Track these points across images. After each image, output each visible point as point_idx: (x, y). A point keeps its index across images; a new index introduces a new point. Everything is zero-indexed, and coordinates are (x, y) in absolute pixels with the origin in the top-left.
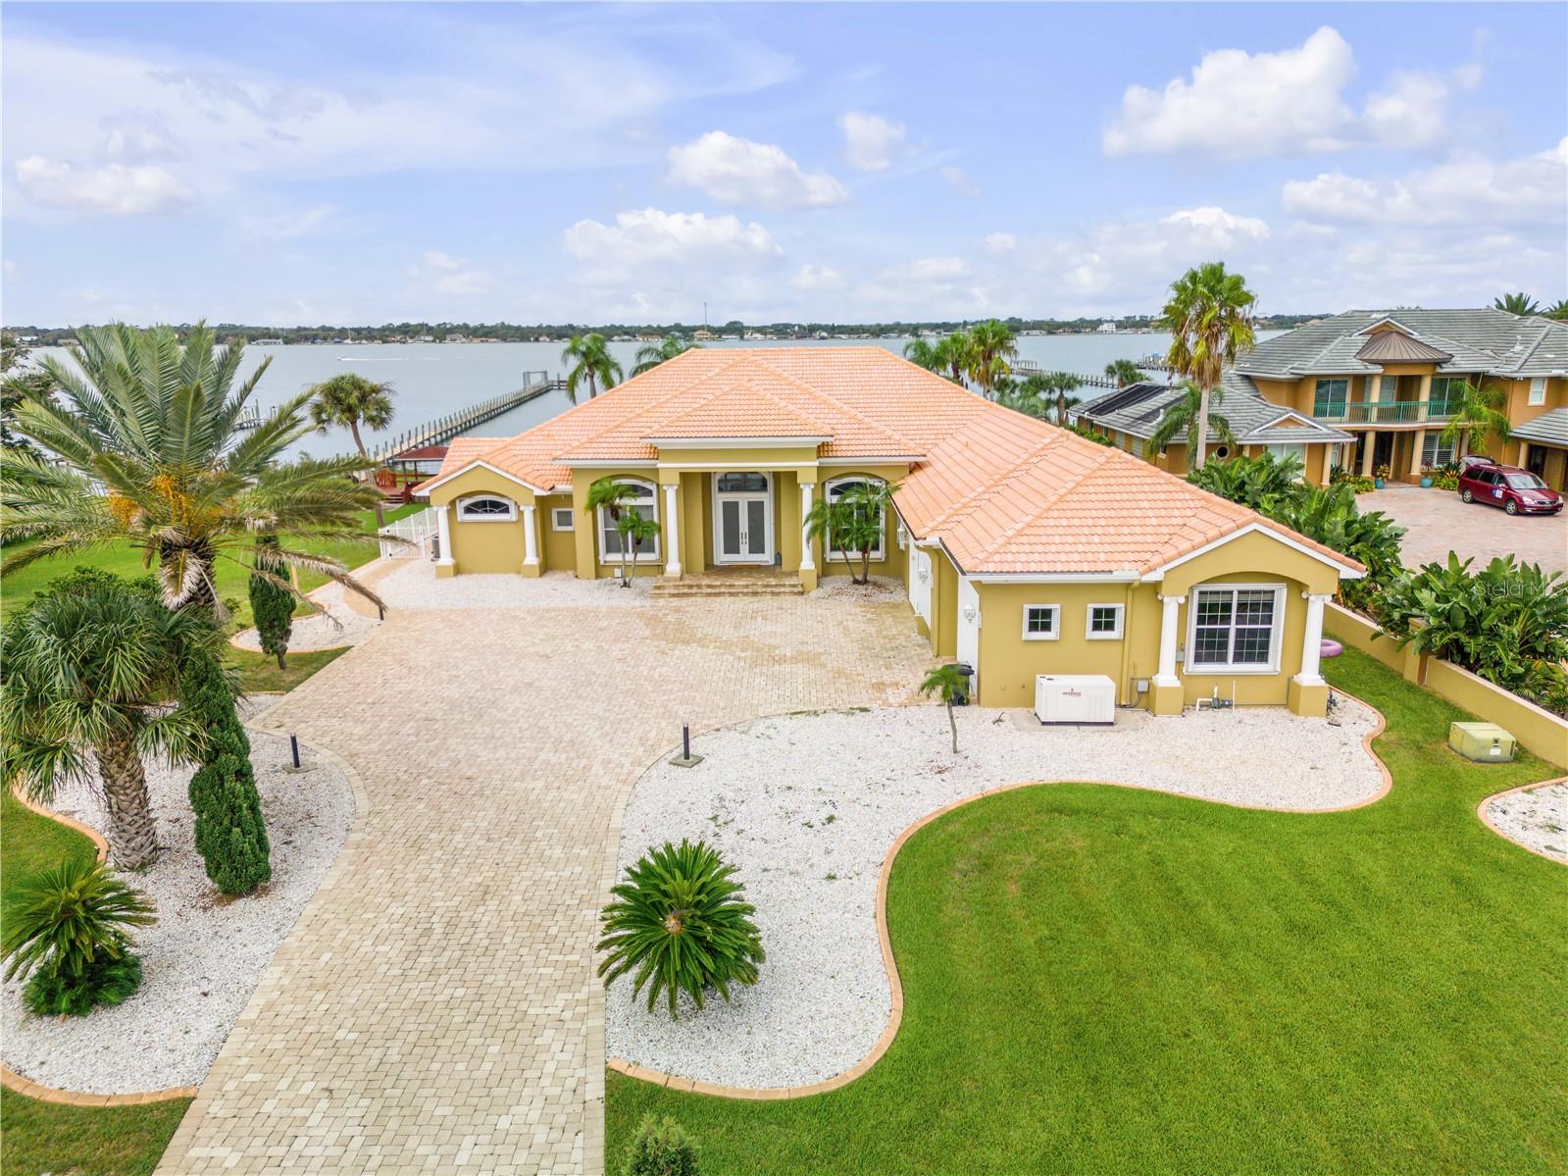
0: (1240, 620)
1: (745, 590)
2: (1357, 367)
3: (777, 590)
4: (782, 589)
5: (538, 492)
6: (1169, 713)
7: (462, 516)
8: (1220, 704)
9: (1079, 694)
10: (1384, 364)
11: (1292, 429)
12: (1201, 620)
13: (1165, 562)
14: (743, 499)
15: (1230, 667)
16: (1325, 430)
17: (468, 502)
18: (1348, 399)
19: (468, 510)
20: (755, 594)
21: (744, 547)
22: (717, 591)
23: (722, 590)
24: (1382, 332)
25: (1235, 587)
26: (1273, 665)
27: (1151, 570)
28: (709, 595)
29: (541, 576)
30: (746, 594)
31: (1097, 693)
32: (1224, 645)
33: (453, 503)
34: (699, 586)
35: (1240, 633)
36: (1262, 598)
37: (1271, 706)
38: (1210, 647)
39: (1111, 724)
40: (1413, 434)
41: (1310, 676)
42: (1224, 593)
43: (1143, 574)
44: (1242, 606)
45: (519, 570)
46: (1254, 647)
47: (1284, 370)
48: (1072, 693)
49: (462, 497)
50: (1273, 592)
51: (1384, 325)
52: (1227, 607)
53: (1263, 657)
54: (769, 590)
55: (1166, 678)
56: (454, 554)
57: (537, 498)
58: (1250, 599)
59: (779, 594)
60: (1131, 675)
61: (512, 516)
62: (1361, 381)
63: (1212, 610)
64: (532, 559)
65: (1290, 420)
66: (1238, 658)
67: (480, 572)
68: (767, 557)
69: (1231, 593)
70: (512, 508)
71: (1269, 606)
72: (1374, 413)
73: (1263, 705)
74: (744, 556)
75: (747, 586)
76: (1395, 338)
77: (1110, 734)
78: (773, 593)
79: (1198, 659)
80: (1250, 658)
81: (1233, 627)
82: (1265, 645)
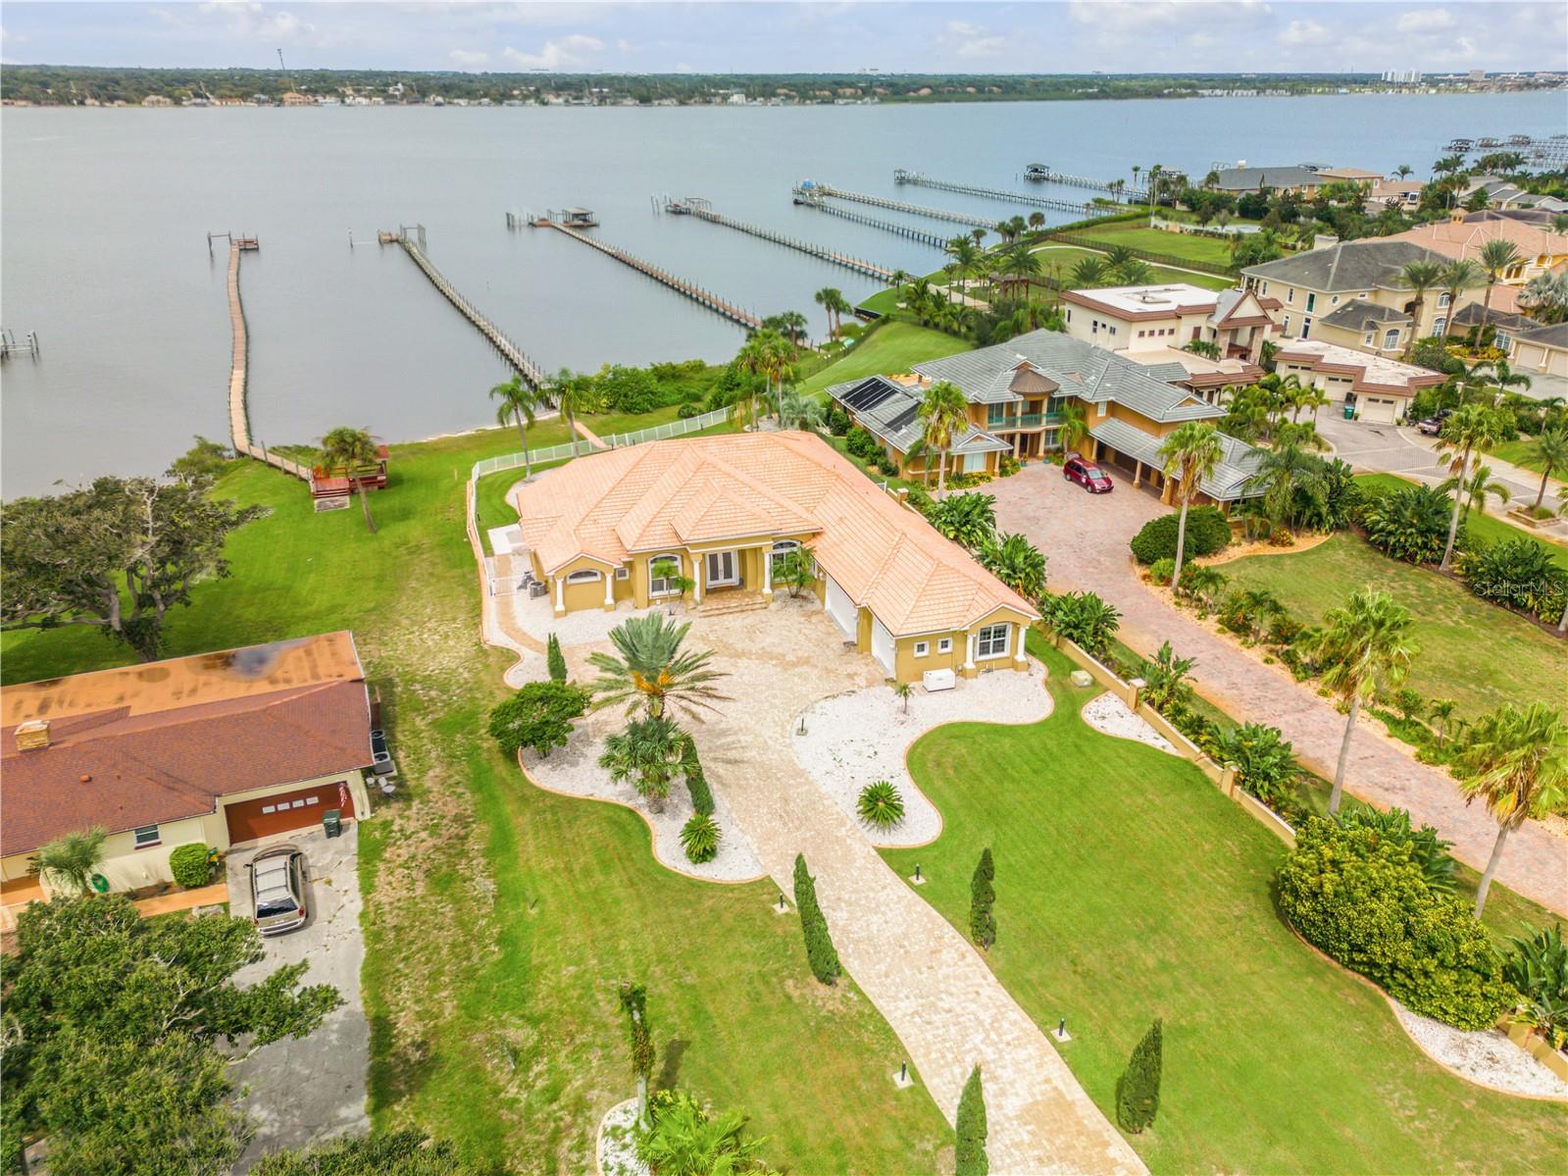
0: (995, 638)
2: (1009, 397)
3: (750, 607)
4: (756, 606)
5: (615, 565)
6: (972, 678)
8: (988, 671)
9: (941, 678)
10: (1024, 394)
11: (979, 441)
12: (981, 640)
13: (970, 622)
15: (992, 656)
16: (996, 443)
18: (1005, 414)
19: (572, 577)
20: (742, 611)
21: (721, 575)
22: (722, 611)
25: (993, 626)
26: (1005, 654)
27: (964, 625)
29: (615, 609)
32: (989, 648)
33: (566, 577)
35: (994, 642)
36: (1003, 629)
37: (1006, 669)
38: (984, 649)
39: (954, 688)
40: (1039, 434)
41: (1021, 657)
42: (989, 629)
43: (962, 628)
44: (995, 633)
45: (602, 605)
47: (970, 396)
48: (938, 677)
50: (1008, 626)
51: (1024, 364)
52: (990, 633)
53: (1004, 651)
55: (969, 665)
56: (565, 604)
57: (614, 568)
58: (998, 629)
59: (755, 609)
61: (599, 578)
62: (1012, 405)
63: (985, 634)
64: (609, 600)
65: (978, 438)
66: (994, 652)
67: (580, 611)
68: (735, 580)
70: (599, 574)
71: (1005, 632)
72: (1019, 422)
73: (1003, 669)
74: (722, 581)
75: (737, 607)
76: (1030, 377)
78: (752, 610)
79: (980, 654)
80: (998, 652)
81: (992, 640)
82: (1004, 646)
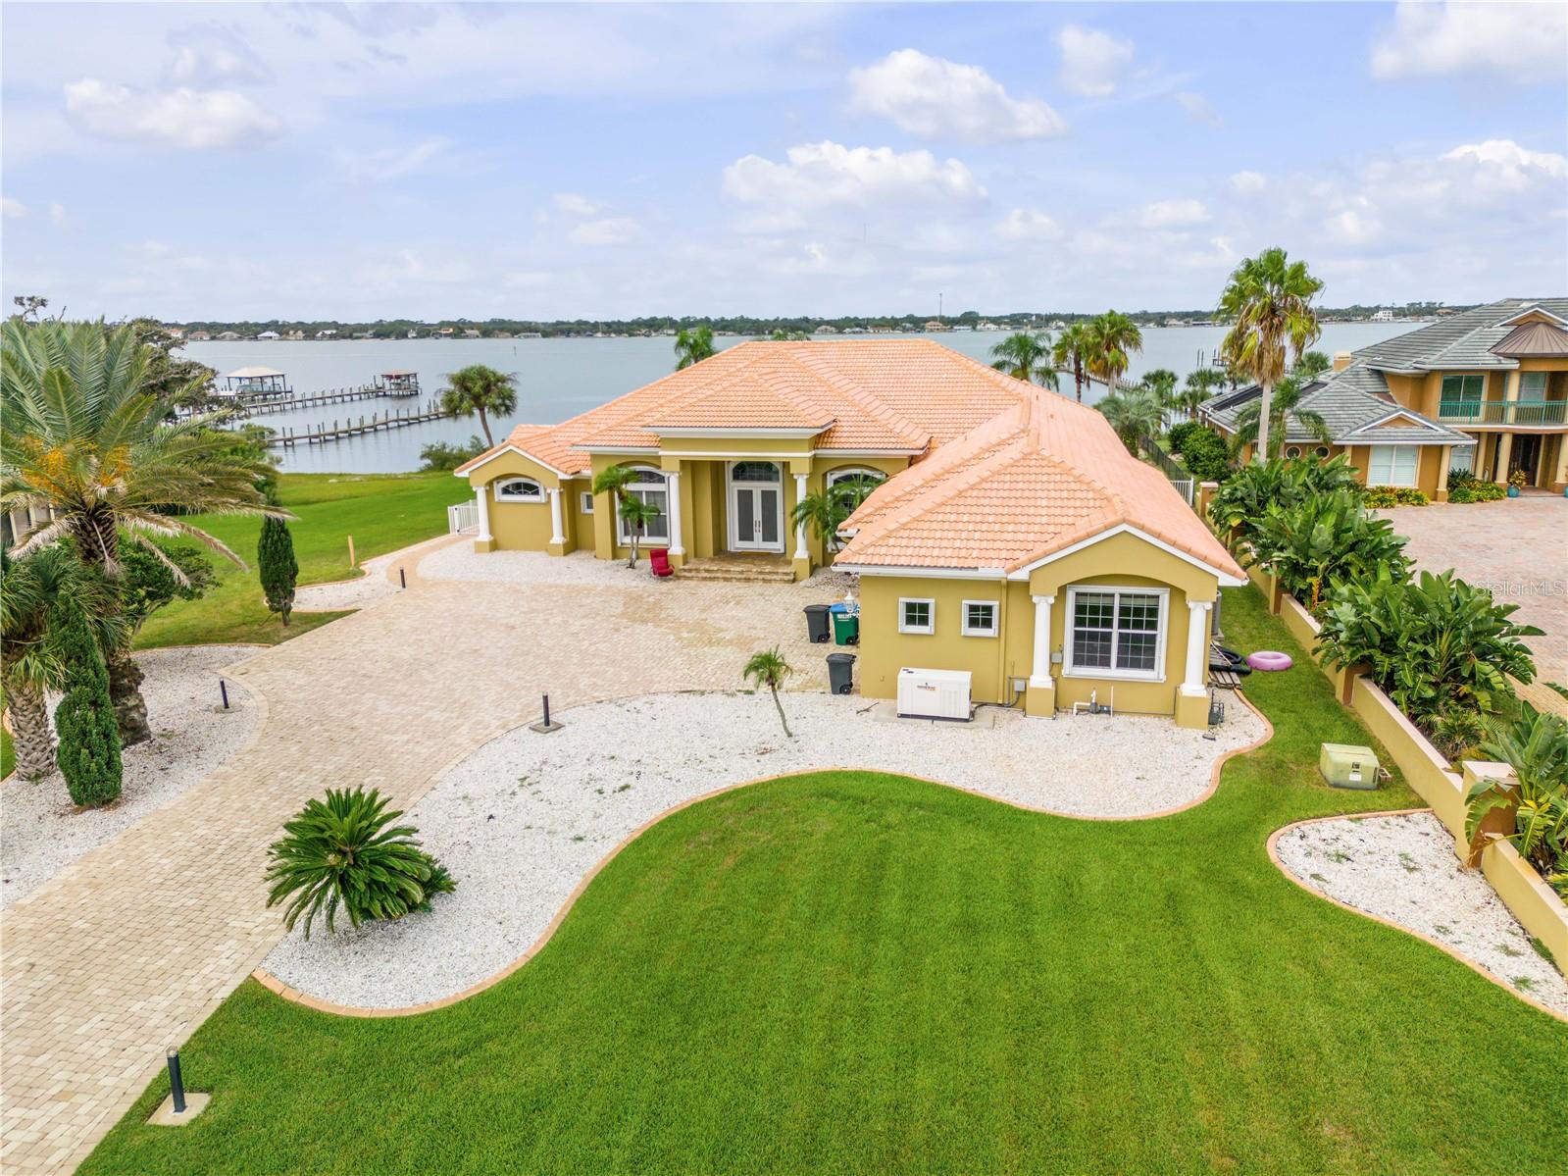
0: (1123, 624)
1: (740, 576)
2: (1490, 362)
3: (768, 577)
4: (775, 577)
5: (563, 476)
6: (1039, 714)
7: (499, 496)
8: (1098, 709)
9: (933, 688)
10: (1522, 358)
11: (1403, 429)
12: (1079, 622)
13: (1031, 561)
14: (757, 488)
15: (1113, 672)
16: (1442, 431)
17: (504, 483)
18: (1484, 396)
19: (506, 491)
20: (748, 580)
21: (758, 535)
22: (713, 575)
23: (719, 575)
24: (1529, 322)
25: (1117, 590)
26: (1157, 674)
27: (1016, 568)
28: (705, 579)
29: (565, 554)
30: (739, 580)
31: (951, 689)
32: (1107, 650)
33: (490, 484)
34: (697, 570)
35: (1123, 638)
36: (1145, 603)
37: (1156, 715)
38: (1089, 650)
39: (967, 721)
40: (1561, 437)
41: (1194, 686)
42: (1105, 595)
43: (1009, 572)
44: (1124, 611)
45: (549, 550)
46: (1139, 653)
47: (1408, 364)
48: (927, 687)
49: (499, 478)
50: (1158, 597)
51: (1533, 315)
52: (1108, 610)
53: (1150, 665)
54: (761, 577)
55: (1040, 679)
56: (492, 531)
57: (561, 481)
58: (1132, 603)
59: (770, 581)
60: (1009, 673)
61: (541, 498)
62: (1500, 377)
63: (1091, 614)
64: (558, 539)
65: (1400, 419)
66: (1121, 664)
67: (515, 549)
68: (777, 547)
69: (1112, 595)
70: (541, 491)
71: (1153, 612)
72: (1511, 414)
73: (1148, 714)
74: (758, 544)
75: (742, 572)
76: (1541, 327)
77: (963, 733)
78: (764, 580)
79: (1078, 661)
80: (1135, 664)
81: (1115, 631)
82: (1152, 651)
